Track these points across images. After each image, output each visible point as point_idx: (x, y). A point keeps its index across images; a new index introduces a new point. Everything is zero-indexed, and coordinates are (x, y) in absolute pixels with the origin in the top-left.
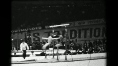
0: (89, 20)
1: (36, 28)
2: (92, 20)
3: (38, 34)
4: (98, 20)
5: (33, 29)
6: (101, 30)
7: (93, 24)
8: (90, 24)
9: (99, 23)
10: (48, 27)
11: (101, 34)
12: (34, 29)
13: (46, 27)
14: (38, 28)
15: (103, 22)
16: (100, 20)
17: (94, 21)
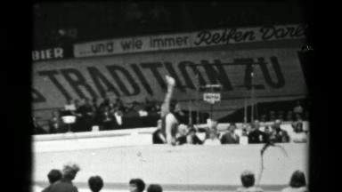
0: (154, 37)
2: (164, 37)
4: (182, 36)
7: (164, 48)
8: (156, 49)
9: (183, 46)
15: (195, 43)
16: (186, 38)
17: (169, 40)
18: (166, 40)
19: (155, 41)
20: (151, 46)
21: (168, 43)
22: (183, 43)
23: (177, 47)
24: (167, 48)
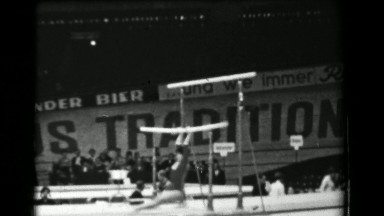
0: (268, 74)
1: (62, 104)
2: (279, 73)
3: (70, 127)
4: (304, 71)
5: (47, 107)
6: (317, 111)
7: (281, 87)
8: (271, 87)
9: (306, 83)
10: (107, 97)
11: (316, 125)
12: (54, 105)
13: (99, 100)
14: (67, 103)
15: (321, 80)
16: (310, 74)
17: (288, 76)
18: (283, 77)
19: (268, 78)
20: (264, 84)
21: (285, 80)
22: (306, 80)
23: (297, 84)
24: (285, 86)
